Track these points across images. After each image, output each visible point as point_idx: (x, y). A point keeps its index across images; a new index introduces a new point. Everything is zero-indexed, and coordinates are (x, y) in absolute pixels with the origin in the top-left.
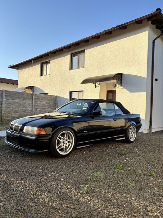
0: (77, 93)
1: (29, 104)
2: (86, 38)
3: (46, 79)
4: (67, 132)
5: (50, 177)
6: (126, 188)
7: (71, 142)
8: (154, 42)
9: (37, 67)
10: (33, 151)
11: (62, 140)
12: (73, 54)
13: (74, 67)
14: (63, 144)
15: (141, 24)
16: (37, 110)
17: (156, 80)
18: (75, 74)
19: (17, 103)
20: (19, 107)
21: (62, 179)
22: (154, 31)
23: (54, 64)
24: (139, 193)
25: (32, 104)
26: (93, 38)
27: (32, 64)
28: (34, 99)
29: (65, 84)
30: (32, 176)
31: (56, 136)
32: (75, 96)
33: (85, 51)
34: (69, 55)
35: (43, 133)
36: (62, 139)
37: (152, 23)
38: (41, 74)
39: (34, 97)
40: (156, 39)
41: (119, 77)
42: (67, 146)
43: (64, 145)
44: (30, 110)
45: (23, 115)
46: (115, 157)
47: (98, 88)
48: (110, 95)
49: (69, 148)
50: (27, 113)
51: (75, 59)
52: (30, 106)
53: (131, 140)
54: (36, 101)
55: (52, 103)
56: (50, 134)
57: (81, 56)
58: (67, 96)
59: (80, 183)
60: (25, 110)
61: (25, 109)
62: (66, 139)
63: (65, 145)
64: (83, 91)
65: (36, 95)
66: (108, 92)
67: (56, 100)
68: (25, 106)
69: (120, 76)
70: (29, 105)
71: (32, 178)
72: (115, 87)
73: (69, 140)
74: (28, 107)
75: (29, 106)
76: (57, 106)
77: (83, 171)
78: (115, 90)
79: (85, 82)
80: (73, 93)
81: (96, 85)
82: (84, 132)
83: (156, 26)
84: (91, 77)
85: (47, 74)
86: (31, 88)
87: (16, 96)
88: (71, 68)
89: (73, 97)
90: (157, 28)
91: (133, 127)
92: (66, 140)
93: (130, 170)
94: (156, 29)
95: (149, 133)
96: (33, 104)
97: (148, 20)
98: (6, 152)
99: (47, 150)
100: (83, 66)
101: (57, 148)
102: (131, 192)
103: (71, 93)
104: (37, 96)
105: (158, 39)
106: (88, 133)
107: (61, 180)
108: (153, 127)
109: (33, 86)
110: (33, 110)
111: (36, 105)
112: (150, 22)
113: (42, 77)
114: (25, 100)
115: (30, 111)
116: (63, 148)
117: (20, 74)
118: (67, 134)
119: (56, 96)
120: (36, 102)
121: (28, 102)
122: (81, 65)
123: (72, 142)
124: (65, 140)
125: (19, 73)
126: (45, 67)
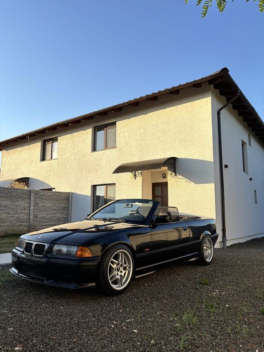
0: (105, 186)
1: (25, 207)
2: (119, 105)
3: (50, 166)
4: (122, 252)
5: (114, 328)
6: (239, 337)
7: (127, 268)
8: (219, 114)
9: (37, 147)
10: (73, 286)
11: (115, 265)
12: (96, 128)
13: (98, 148)
14: (117, 272)
15: (200, 88)
16: (37, 217)
17: (226, 166)
18: (101, 158)
19: (5, 206)
20: (8, 213)
21: (136, 331)
22: (217, 98)
23: (65, 142)
24: (261, 342)
25: (30, 207)
26: (130, 105)
27: (27, 141)
28: (32, 199)
29: (84, 174)
30: (84, 330)
31: (107, 259)
32: (100, 192)
33: (117, 122)
34: (91, 129)
35: (87, 254)
36: (116, 263)
37: (215, 87)
38: (43, 158)
39: (32, 195)
40: (221, 109)
41: (172, 163)
42: (123, 275)
43: (118, 274)
44: (26, 217)
45: (14, 227)
46: (197, 289)
47: (139, 179)
48: (159, 189)
49: (125, 279)
50: (20, 223)
51: (101, 134)
52: (26, 211)
53: (207, 260)
54: (37, 202)
55: (63, 205)
56: (98, 257)
57: (110, 130)
58: (88, 192)
59: (168, 335)
60: (18, 218)
61: (17, 216)
62: (120, 263)
63: (120, 273)
64: (115, 184)
65: (36, 192)
66: (155, 185)
67: (68, 200)
68: (18, 211)
69: (173, 161)
70: (25, 209)
71: (86, 333)
72: (165, 177)
73: (125, 265)
74: (21, 213)
75: (24, 212)
76: (70, 209)
77: (161, 315)
78: (167, 183)
79: (120, 169)
80: (97, 187)
81: (135, 175)
82: (146, 250)
83: (220, 91)
84: (128, 162)
85: (53, 158)
86: (25, 181)
87: (3, 195)
88: (94, 149)
89: (97, 194)
90: (222, 93)
91: (208, 240)
92: (121, 266)
93: (229, 308)
94: (220, 96)
95: (223, 248)
96: (32, 208)
97: (210, 84)
98: (17, 292)
99: (94, 284)
100: (115, 147)
101: (109, 278)
102: (249, 341)
103: (94, 187)
104: (38, 194)
105: (224, 109)
106: (150, 252)
107: (134, 332)
108: (227, 238)
109: (28, 178)
110: (31, 217)
111: (36, 209)
112: (212, 86)
113: (44, 162)
114: (18, 201)
115: (26, 219)
116: (118, 278)
117: (5, 157)
118: (122, 255)
119: (69, 193)
120: (36, 204)
121: (22, 203)
122: (110, 144)
123: (130, 268)
124: (119, 266)
125: (3, 157)
126: (49, 146)
